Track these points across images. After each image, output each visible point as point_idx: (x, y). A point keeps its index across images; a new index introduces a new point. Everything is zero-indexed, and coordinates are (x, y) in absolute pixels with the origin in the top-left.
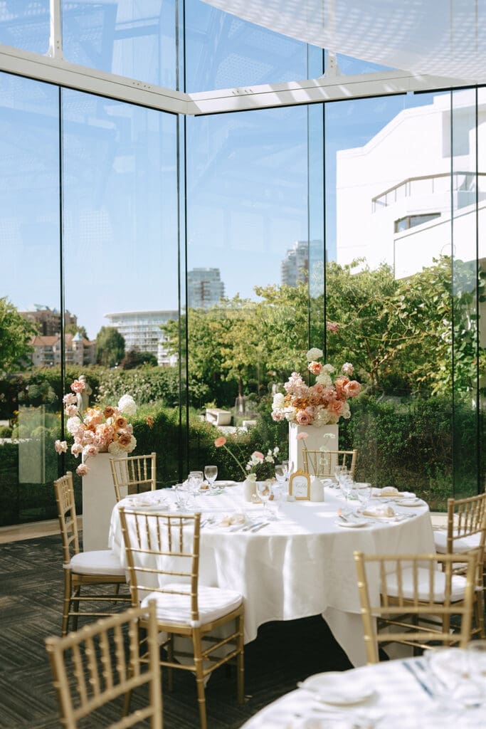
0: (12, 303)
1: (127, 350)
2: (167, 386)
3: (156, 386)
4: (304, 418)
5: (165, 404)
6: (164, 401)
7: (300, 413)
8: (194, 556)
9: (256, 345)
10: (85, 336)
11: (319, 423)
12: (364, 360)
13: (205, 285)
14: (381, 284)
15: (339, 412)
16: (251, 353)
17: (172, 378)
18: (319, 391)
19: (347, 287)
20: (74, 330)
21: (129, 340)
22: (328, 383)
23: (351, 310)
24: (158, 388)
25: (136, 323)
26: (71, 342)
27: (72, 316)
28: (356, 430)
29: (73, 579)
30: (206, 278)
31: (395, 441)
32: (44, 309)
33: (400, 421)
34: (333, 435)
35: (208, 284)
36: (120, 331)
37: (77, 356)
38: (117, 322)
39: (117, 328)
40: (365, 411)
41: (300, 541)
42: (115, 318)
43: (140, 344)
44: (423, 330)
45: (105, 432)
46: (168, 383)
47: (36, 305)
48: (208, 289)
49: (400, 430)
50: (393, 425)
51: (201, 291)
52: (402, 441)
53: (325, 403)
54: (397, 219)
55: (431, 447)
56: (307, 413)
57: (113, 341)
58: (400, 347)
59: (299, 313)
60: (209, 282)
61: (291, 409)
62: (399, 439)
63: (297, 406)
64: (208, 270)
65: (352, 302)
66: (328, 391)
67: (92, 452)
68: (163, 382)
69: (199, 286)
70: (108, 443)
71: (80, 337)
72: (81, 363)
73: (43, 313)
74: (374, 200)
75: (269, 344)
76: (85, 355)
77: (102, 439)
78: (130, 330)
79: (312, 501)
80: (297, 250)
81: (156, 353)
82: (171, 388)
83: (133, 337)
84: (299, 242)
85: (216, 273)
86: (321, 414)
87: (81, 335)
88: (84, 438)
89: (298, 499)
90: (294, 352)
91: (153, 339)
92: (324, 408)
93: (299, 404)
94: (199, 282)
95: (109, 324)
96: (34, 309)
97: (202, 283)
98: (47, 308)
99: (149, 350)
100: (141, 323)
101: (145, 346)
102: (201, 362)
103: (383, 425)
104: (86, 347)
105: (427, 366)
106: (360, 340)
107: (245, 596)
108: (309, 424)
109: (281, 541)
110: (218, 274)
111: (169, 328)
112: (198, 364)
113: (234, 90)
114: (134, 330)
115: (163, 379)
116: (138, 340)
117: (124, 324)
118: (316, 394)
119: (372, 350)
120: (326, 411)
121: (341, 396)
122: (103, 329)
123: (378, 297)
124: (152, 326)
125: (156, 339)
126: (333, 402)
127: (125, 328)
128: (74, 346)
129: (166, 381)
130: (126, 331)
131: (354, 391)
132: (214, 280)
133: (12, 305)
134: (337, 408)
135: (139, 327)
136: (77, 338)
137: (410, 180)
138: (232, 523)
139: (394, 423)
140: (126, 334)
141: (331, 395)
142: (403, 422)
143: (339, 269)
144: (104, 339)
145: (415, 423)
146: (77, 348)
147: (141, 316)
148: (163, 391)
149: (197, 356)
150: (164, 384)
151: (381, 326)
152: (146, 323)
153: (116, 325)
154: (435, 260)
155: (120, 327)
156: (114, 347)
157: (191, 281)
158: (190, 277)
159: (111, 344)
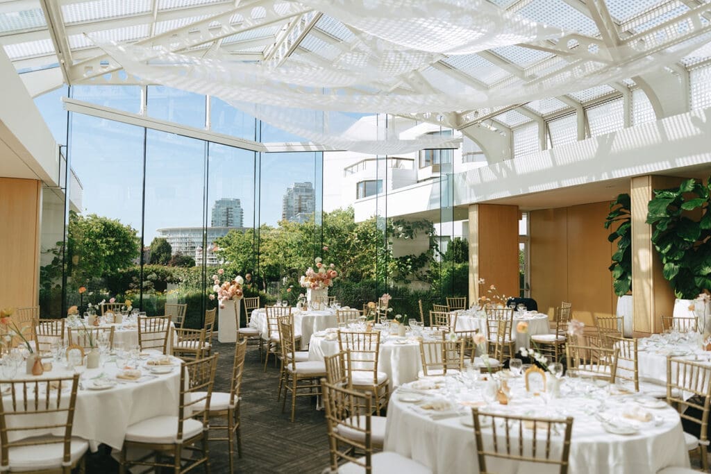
1: (173, 254)
4: (314, 286)
7: (312, 284)
9: (278, 254)
11: (320, 288)
12: (338, 264)
13: (229, 210)
14: (347, 224)
15: (328, 284)
16: (274, 258)
18: (320, 275)
19: (330, 225)
21: (174, 247)
22: (324, 272)
23: (332, 237)
25: (180, 236)
30: (230, 206)
34: (326, 293)
35: (232, 210)
36: (168, 241)
38: (166, 234)
40: (339, 286)
41: (319, 318)
42: (164, 232)
43: (182, 250)
44: (367, 249)
45: (232, 290)
48: (232, 213)
51: (226, 214)
53: (323, 280)
54: (358, 182)
56: (315, 284)
57: (163, 248)
59: (305, 238)
60: (231, 208)
61: (309, 282)
64: (232, 200)
65: (333, 232)
66: (324, 274)
67: (226, 299)
69: (225, 211)
70: (232, 296)
74: (346, 169)
75: (285, 253)
78: (175, 241)
80: (294, 189)
81: (194, 256)
83: (178, 245)
84: (295, 183)
85: (238, 201)
86: (321, 284)
90: (302, 258)
91: (192, 247)
93: (312, 280)
94: (225, 208)
95: (160, 236)
97: (227, 209)
99: (188, 254)
100: (183, 236)
101: (186, 252)
102: (241, 263)
105: (368, 266)
106: (336, 253)
109: (313, 317)
110: (239, 203)
113: (284, 143)
114: (178, 240)
116: (180, 247)
117: (171, 236)
119: (343, 258)
120: (323, 283)
121: (329, 277)
122: (156, 239)
123: (346, 231)
124: (191, 238)
125: (194, 247)
126: (326, 280)
127: (171, 239)
130: (172, 241)
131: (335, 276)
132: (236, 207)
134: (328, 282)
135: (181, 238)
137: (366, 160)
140: (172, 243)
141: (325, 277)
143: (326, 214)
144: (156, 247)
147: (184, 231)
151: (347, 246)
152: (187, 236)
153: (165, 237)
154: (371, 217)
155: (168, 238)
156: (163, 253)
157: (219, 207)
158: (218, 205)
159: (161, 250)
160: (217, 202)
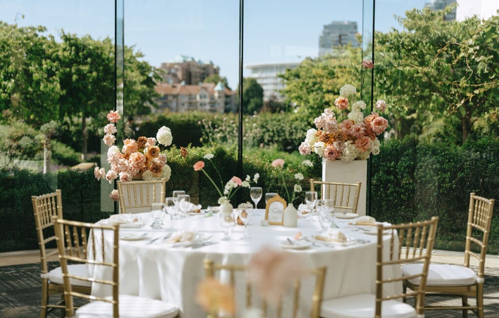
0: (140, 51)
1: (266, 99)
2: (284, 131)
3: (273, 131)
4: (331, 153)
5: (279, 148)
6: (278, 146)
7: (327, 148)
8: (114, 265)
10: (226, 86)
11: (347, 158)
13: (343, 37)
15: (365, 147)
17: (288, 124)
18: (348, 127)
20: (216, 80)
21: (267, 90)
22: (360, 120)
24: (274, 134)
25: (274, 74)
26: (213, 91)
27: (215, 67)
28: (405, 169)
29: (50, 288)
30: (344, 32)
31: (443, 182)
32: (189, 60)
33: (449, 161)
35: (346, 37)
36: (259, 82)
37: (219, 104)
38: (256, 72)
39: (256, 78)
42: (255, 69)
43: (278, 94)
45: (137, 160)
46: (284, 129)
47: (183, 57)
48: (346, 41)
49: (448, 171)
50: (442, 165)
52: (450, 182)
53: (353, 139)
55: (480, 188)
56: (334, 148)
57: (252, 92)
58: (477, 92)
60: (346, 35)
61: (320, 143)
62: (447, 180)
63: (325, 141)
64: (346, 23)
66: (356, 126)
67: (125, 179)
68: (280, 128)
69: (336, 39)
70: (141, 171)
71: (222, 87)
72: (222, 111)
73: (189, 64)
76: (226, 103)
77: (134, 167)
78: (268, 81)
79: (286, 227)
82: (287, 134)
83: (271, 87)
85: (354, 26)
86: (349, 149)
87: (223, 84)
88: (119, 166)
89: (272, 224)
92: (352, 144)
93: (326, 139)
94: (337, 34)
95: (249, 74)
96: (179, 60)
97: (340, 36)
98: (193, 59)
101: (282, 97)
102: (312, 108)
103: (432, 165)
104: (227, 96)
107: (182, 310)
108: (337, 159)
110: (356, 28)
111: (286, 76)
112: (310, 110)
114: (272, 81)
115: (280, 125)
116: (275, 90)
117: (263, 75)
118: (344, 129)
120: (353, 147)
122: (244, 80)
126: (360, 138)
127: (263, 78)
128: (216, 95)
129: (283, 127)
130: (265, 81)
131: (380, 127)
132: (352, 33)
133: (141, 53)
134: (364, 144)
135: (277, 78)
136: (219, 87)
138: (181, 240)
139: (443, 164)
140: (265, 84)
141: (358, 130)
142: (452, 163)
145: (464, 164)
146: (219, 97)
147: (280, 67)
148: (279, 136)
149: (309, 103)
150: (281, 129)
153: (255, 76)
155: (259, 78)
156: (253, 97)
157: (329, 33)
158: (327, 31)
159: (251, 94)
160: (326, 27)
